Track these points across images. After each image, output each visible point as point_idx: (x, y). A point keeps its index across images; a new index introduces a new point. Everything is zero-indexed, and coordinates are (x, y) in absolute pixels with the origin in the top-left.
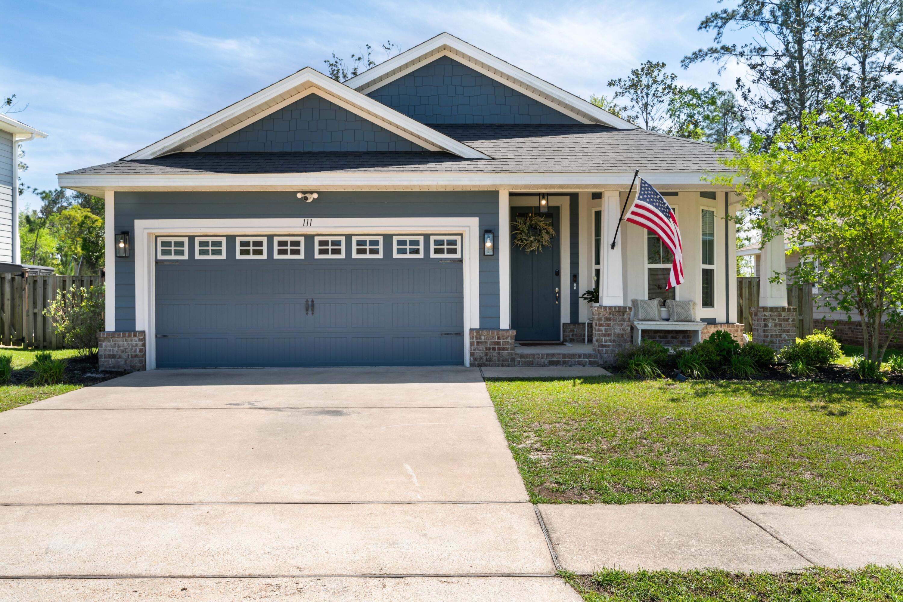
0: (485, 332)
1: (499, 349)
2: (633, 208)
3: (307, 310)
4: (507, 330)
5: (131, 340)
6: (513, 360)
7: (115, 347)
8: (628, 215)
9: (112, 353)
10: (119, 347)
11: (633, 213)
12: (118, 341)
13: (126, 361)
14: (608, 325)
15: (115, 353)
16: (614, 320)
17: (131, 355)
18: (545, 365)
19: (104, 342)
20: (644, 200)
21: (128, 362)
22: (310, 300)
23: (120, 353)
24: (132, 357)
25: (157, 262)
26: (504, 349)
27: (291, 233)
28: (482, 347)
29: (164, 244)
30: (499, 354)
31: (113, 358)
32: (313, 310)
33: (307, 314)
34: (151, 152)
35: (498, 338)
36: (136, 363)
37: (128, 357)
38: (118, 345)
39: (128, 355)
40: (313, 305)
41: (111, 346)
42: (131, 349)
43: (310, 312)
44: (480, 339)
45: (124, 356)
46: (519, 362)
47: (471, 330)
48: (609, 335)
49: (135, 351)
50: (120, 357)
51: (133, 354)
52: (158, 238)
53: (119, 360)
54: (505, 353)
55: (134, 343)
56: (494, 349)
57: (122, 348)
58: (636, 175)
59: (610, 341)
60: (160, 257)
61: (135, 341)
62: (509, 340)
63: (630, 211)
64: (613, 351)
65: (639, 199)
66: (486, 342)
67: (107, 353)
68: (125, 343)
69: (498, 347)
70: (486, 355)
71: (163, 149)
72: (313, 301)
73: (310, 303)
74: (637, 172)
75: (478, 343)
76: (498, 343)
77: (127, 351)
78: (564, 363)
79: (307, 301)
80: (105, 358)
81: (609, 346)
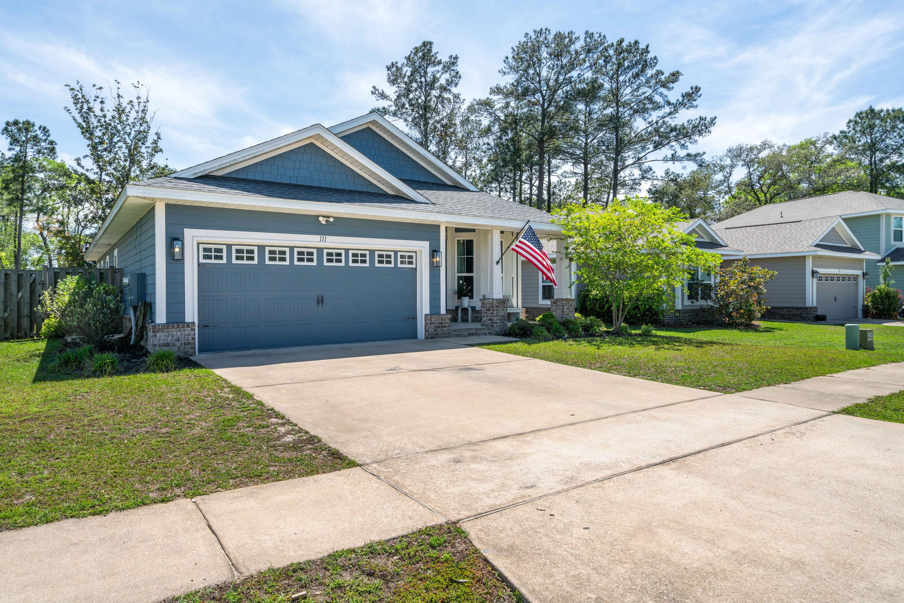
0: (435, 316)
1: (442, 327)
2: (517, 243)
3: (318, 303)
4: (444, 315)
5: (184, 330)
6: (449, 333)
7: (169, 336)
8: (513, 246)
9: (166, 342)
10: (172, 336)
11: (517, 246)
12: (171, 332)
13: (179, 348)
14: (497, 310)
15: (169, 342)
16: (500, 307)
17: (184, 343)
18: (466, 336)
19: (158, 332)
20: (525, 239)
21: (181, 349)
22: (320, 296)
23: (173, 341)
24: (185, 345)
25: (199, 265)
26: (445, 327)
27: (307, 246)
28: (433, 326)
29: (205, 250)
30: (442, 330)
31: (167, 346)
32: (322, 303)
33: (318, 306)
34: (192, 173)
35: (442, 320)
36: (189, 349)
37: (182, 345)
38: (172, 335)
39: (182, 343)
40: (322, 300)
41: (165, 336)
42: (184, 338)
43: (320, 304)
44: (432, 320)
45: (178, 344)
46: (453, 335)
47: (425, 315)
48: (498, 316)
49: (188, 340)
50: (174, 345)
51: (186, 342)
52: (200, 245)
53: (173, 348)
54: (445, 329)
55: (186, 332)
56: (439, 327)
57: (175, 337)
58: (527, 223)
59: (498, 319)
60: (202, 261)
61: (188, 331)
62: (447, 321)
63: (515, 244)
64: (500, 325)
65: (522, 238)
66: (435, 323)
67: (162, 342)
68: (179, 333)
69: (441, 326)
70: (435, 331)
71: (204, 171)
72: (322, 297)
73: (320, 298)
74: (529, 221)
75: (430, 323)
76: (442, 323)
77: (180, 339)
78: (476, 334)
79: (318, 297)
80: (159, 346)
81: (497, 323)
